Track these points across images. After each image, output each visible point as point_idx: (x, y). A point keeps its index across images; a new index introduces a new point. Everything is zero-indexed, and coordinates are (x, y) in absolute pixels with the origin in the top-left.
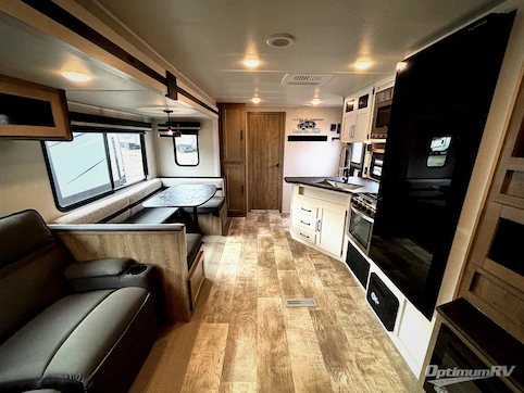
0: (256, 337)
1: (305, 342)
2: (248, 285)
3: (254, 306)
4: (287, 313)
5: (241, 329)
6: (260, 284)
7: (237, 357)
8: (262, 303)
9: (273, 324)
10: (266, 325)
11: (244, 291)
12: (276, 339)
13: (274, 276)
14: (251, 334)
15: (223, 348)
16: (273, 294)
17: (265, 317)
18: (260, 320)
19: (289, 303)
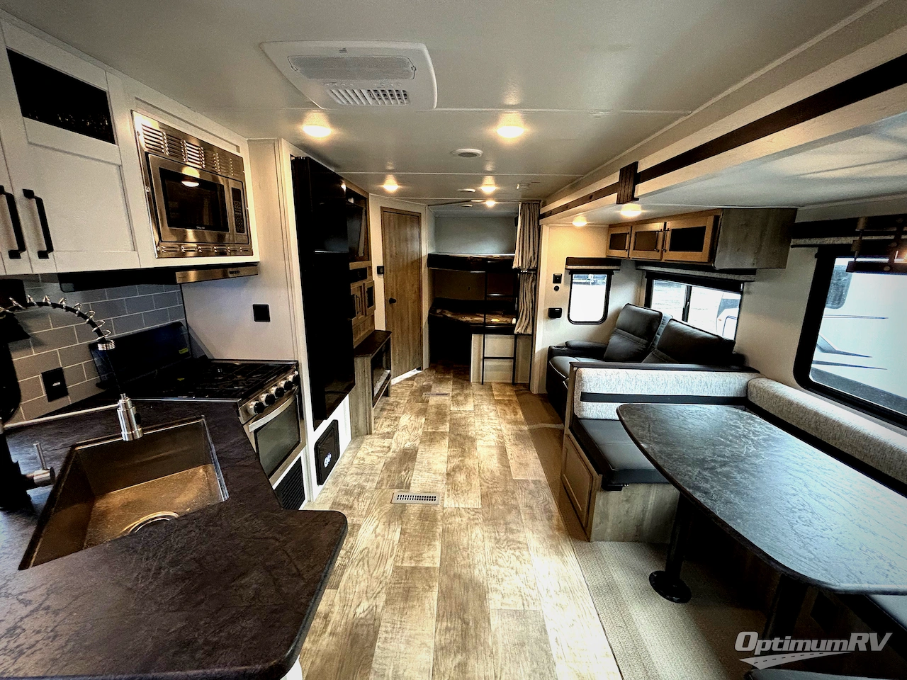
0: (480, 468)
1: (429, 463)
2: (502, 529)
3: (484, 496)
4: (441, 488)
5: (498, 474)
6: (478, 531)
7: (496, 457)
8: (474, 501)
9: (461, 478)
10: (468, 477)
11: (504, 518)
12: (458, 466)
13: (451, 550)
14: (485, 470)
15: (511, 461)
16: (457, 512)
17: (469, 484)
18: (476, 481)
19: (433, 498)
